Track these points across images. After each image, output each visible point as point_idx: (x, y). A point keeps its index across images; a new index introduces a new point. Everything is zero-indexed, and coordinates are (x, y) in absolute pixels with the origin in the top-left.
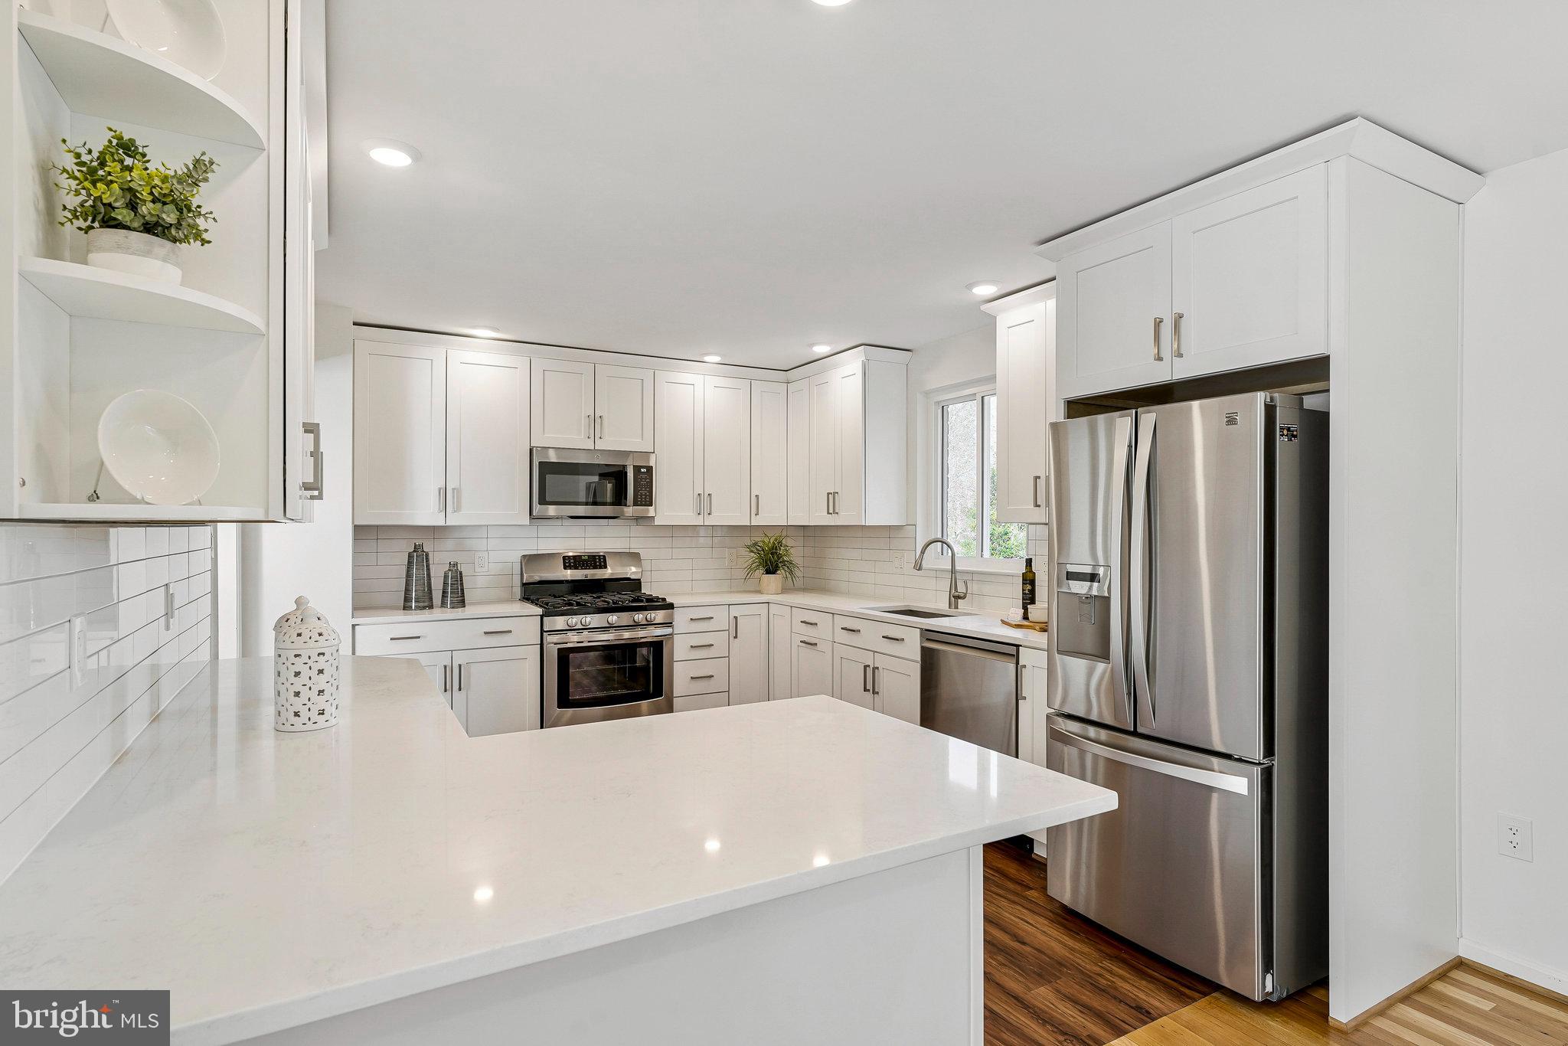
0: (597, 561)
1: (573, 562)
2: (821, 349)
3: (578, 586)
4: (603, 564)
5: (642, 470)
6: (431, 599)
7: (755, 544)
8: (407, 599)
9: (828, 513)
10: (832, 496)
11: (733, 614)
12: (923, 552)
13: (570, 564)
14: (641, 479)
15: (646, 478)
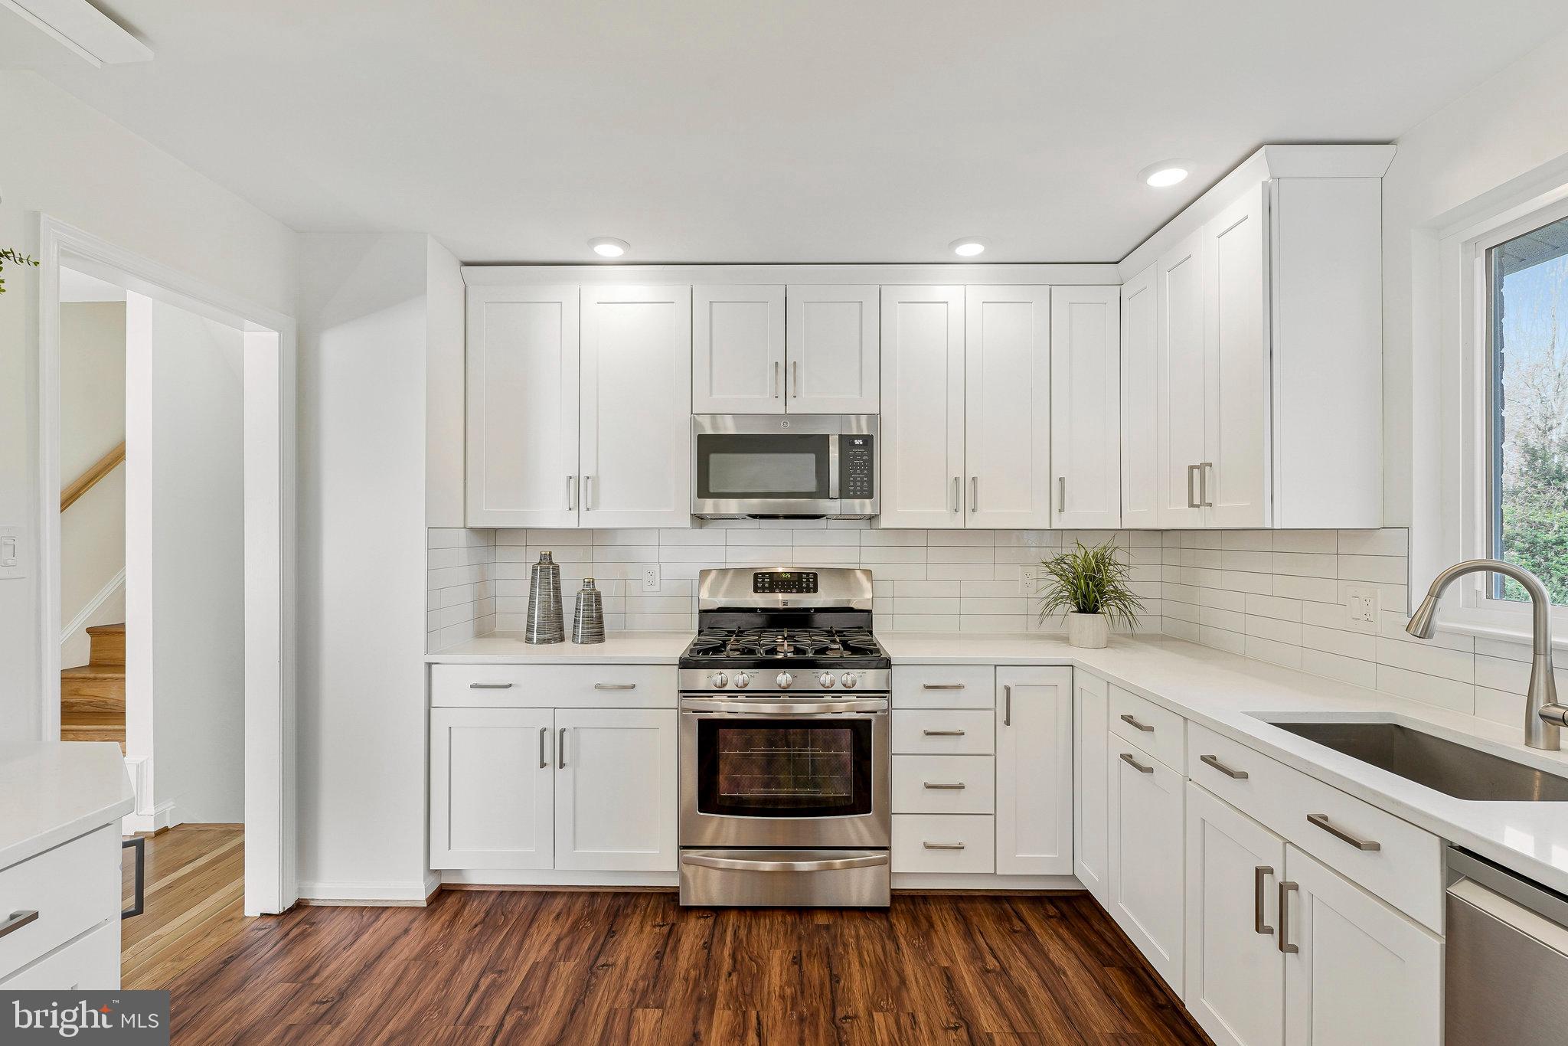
0: (803, 581)
1: (766, 581)
2: (1169, 179)
3: (779, 619)
4: (811, 585)
5: (857, 442)
6: (561, 629)
7: (1060, 561)
8: (530, 629)
9: (1191, 505)
10: (1198, 472)
11: (1002, 682)
12: (1436, 593)
13: (764, 585)
14: (855, 455)
15: (862, 455)
